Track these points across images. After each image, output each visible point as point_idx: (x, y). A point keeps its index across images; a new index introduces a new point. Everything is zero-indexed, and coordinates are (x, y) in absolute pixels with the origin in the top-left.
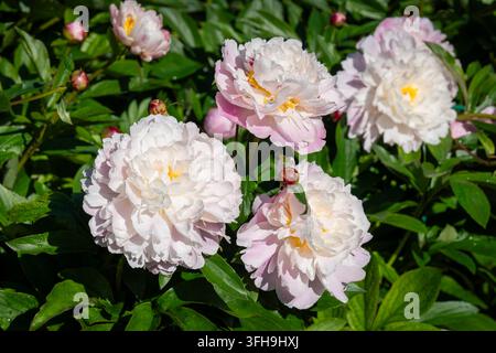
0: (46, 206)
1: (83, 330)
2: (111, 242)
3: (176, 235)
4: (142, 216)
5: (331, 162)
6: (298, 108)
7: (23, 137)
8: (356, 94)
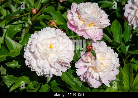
0: (19, 52)
1: (27, 91)
2: (31, 68)
3: (51, 67)
4: (40, 60)
5: (123, 33)
6: (94, 26)
7: (22, 25)
8: (131, 12)
